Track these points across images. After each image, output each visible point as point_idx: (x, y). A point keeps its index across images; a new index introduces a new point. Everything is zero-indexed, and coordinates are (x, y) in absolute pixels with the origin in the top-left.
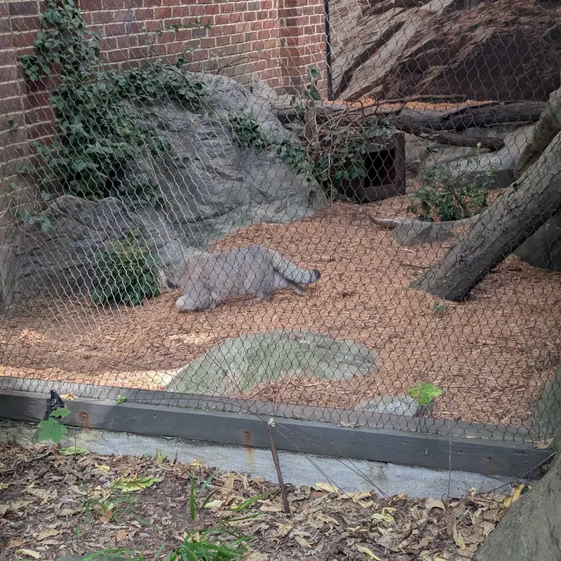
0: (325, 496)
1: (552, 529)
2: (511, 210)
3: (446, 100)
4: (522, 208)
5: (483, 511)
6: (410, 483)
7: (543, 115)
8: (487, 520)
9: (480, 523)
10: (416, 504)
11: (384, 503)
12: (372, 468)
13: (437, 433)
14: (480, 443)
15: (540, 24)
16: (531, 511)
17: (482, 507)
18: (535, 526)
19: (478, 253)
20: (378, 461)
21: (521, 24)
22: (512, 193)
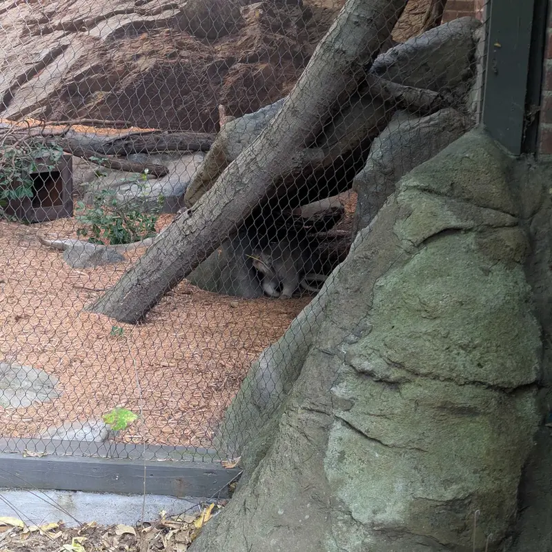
0: (10, 530)
1: (250, 547)
2: (186, 236)
3: (110, 125)
4: (196, 234)
5: (174, 534)
6: (100, 510)
7: (213, 146)
8: (179, 542)
9: (172, 545)
10: (106, 531)
11: (73, 533)
12: (60, 497)
13: (128, 457)
14: (171, 466)
15: (199, 59)
16: (228, 530)
17: (173, 529)
18: (233, 546)
19: (155, 277)
20: (66, 490)
21: (182, 57)
22: (187, 219)
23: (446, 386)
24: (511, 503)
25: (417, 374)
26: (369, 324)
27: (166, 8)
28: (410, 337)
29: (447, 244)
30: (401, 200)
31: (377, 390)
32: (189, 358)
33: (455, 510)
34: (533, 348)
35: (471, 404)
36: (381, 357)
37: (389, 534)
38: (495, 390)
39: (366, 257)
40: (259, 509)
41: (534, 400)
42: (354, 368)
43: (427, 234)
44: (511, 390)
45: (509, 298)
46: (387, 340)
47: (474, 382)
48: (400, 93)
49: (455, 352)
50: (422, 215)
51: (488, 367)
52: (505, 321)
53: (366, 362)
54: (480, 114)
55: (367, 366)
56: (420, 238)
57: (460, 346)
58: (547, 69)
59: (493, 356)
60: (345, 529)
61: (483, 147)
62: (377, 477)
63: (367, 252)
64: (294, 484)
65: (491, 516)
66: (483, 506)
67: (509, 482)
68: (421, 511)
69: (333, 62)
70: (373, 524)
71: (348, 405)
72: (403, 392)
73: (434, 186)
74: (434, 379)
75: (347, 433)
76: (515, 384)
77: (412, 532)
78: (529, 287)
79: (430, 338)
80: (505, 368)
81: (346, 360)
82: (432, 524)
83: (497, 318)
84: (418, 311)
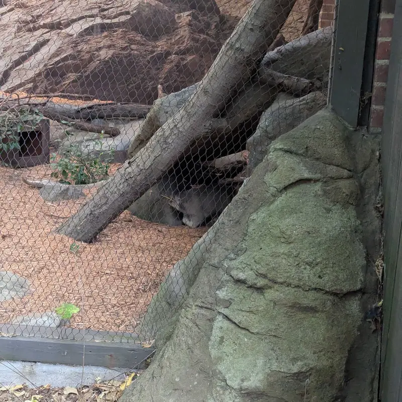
2: (127, 180)
3: (80, 98)
4: (134, 179)
5: (105, 394)
6: (53, 376)
8: (108, 400)
10: (57, 391)
11: (33, 393)
12: (25, 367)
13: (74, 339)
14: (105, 345)
15: (145, 51)
16: (141, 392)
17: (105, 391)
19: (104, 208)
20: (29, 361)
21: (132, 50)
22: (128, 168)
23: (295, 291)
24: (340, 375)
25: (275, 283)
26: (244, 246)
27: (121, 14)
28: (272, 256)
29: (301, 190)
30: (270, 159)
31: (248, 293)
32: (125, 268)
33: (300, 379)
34: (359, 265)
35: (313, 304)
36: (252, 270)
37: (252, 396)
38: (331, 295)
39: (244, 199)
40: (162, 377)
41: (359, 302)
42: (232, 277)
43: (287, 183)
44: (341, 295)
45: (343, 229)
46: (256, 258)
47: (315, 289)
48: (282, 80)
49: (303, 267)
50: (285, 169)
51: (326, 278)
52: (340, 246)
53: (241, 274)
54: (329, 97)
55: (242, 276)
56: (282, 186)
57: (307, 263)
58: (377, 67)
59: (330, 270)
60: (221, 392)
61: (330, 121)
62: (245, 356)
63: (245, 195)
64: (187, 360)
65: (326, 384)
66: (320, 377)
67: (339, 360)
68: (276, 380)
69: (234, 57)
70: (241, 389)
71: (228, 303)
72: (266, 295)
73: (293, 149)
74: (288, 286)
75: (226, 324)
76: (345, 291)
77: (269, 395)
78: (358, 222)
79: (286, 257)
80: (338, 279)
81: (228, 271)
82: (283, 390)
83: (334, 244)
84: (278, 237)
